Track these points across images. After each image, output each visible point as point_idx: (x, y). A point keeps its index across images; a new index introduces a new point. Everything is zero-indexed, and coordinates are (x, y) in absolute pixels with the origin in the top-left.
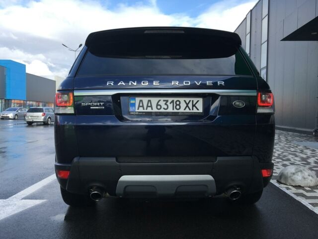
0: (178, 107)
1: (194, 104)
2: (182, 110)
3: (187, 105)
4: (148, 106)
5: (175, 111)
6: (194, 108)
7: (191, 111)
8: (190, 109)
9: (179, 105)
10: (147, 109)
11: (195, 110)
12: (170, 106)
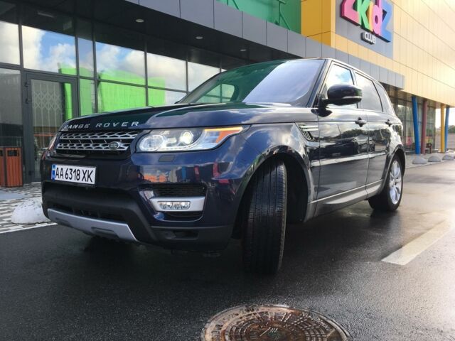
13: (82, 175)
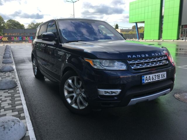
13: (161, 76)
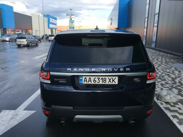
0: (105, 81)
1: (113, 80)
2: (107, 83)
3: (110, 80)
4: (89, 81)
5: (103, 83)
6: (113, 82)
7: (112, 83)
8: (111, 83)
9: (105, 80)
10: (88, 82)
11: (114, 83)
12: (101, 81)
